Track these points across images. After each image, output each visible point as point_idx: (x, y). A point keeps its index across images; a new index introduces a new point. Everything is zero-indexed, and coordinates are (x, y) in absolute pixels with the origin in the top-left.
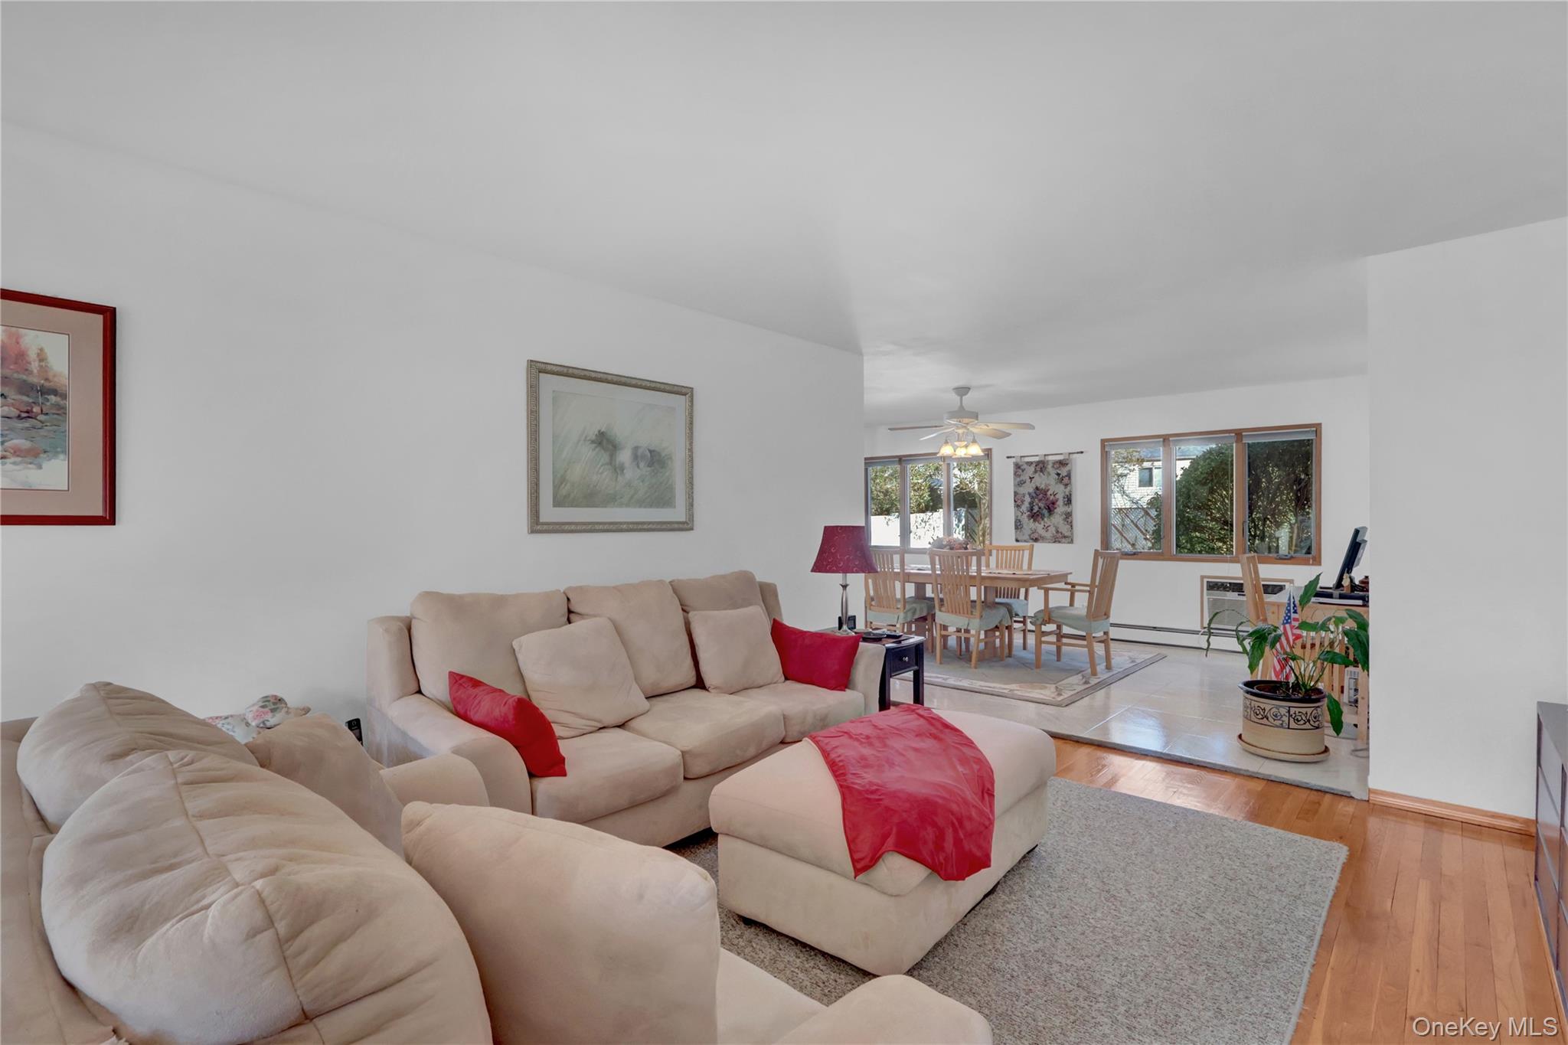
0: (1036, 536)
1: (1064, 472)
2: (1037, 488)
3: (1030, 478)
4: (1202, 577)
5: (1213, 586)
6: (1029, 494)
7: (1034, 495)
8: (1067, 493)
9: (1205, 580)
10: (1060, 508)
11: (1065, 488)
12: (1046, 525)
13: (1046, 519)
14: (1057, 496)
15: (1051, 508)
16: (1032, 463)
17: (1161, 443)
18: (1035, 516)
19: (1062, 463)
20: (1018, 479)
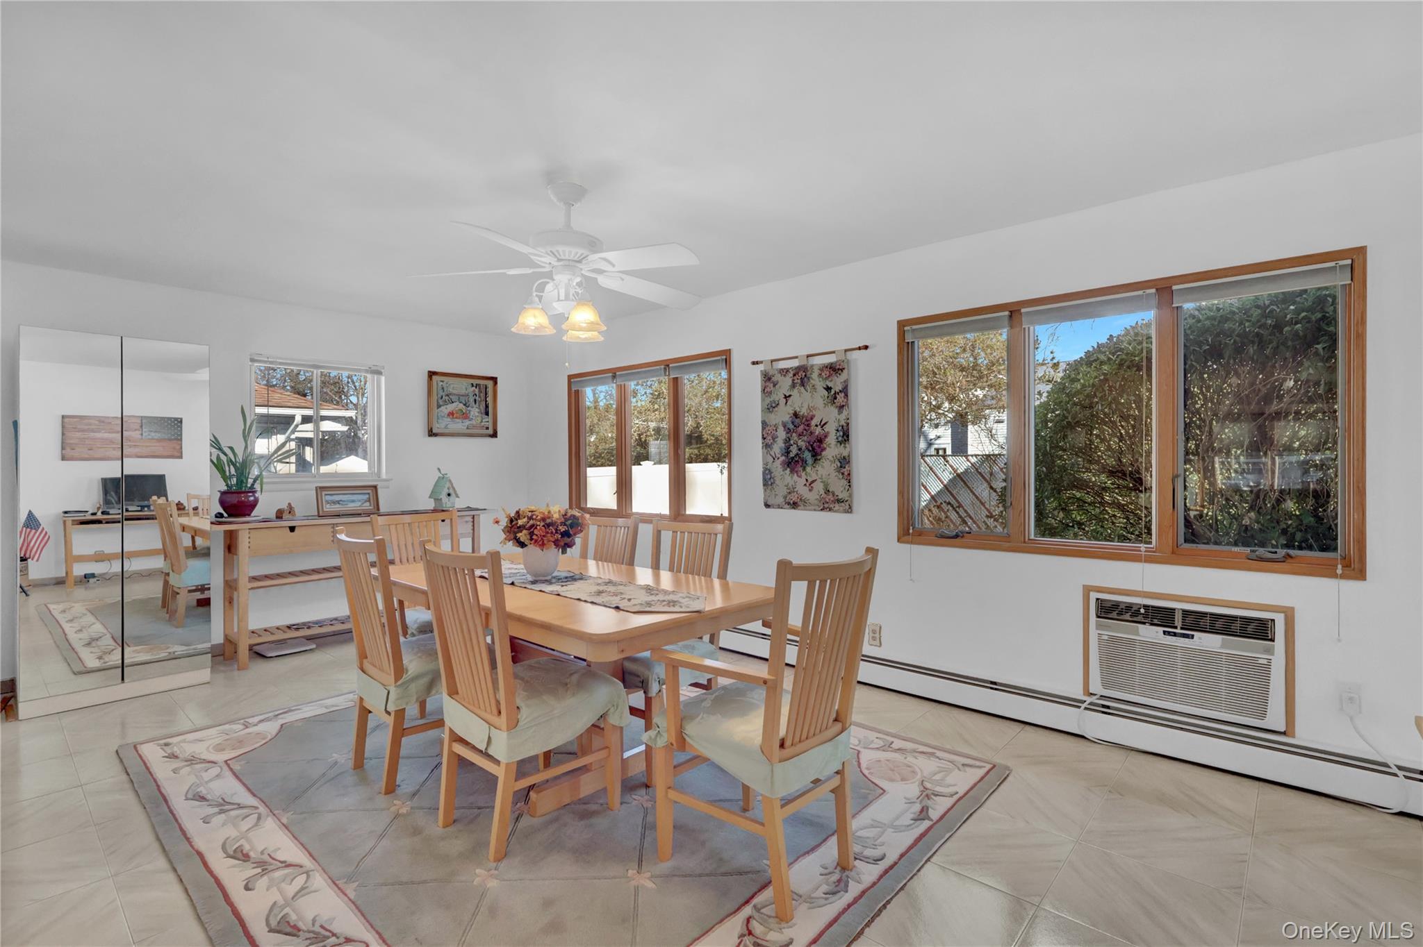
0: (794, 498)
1: (837, 384)
2: (796, 415)
3: (786, 397)
4: (1087, 590)
5: (1108, 610)
6: (784, 425)
7: (791, 426)
8: (843, 423)
9: (1094, 596)
10: (832, 450)
11: (840, 412)
12: (810, 480)
13: (808, 469)
14: (827, 428)
15: (816, 448)
16: (787, 370)
17: (1006, 322)
18: (794, 463)
19: (834, 369)
20: (768, 400)
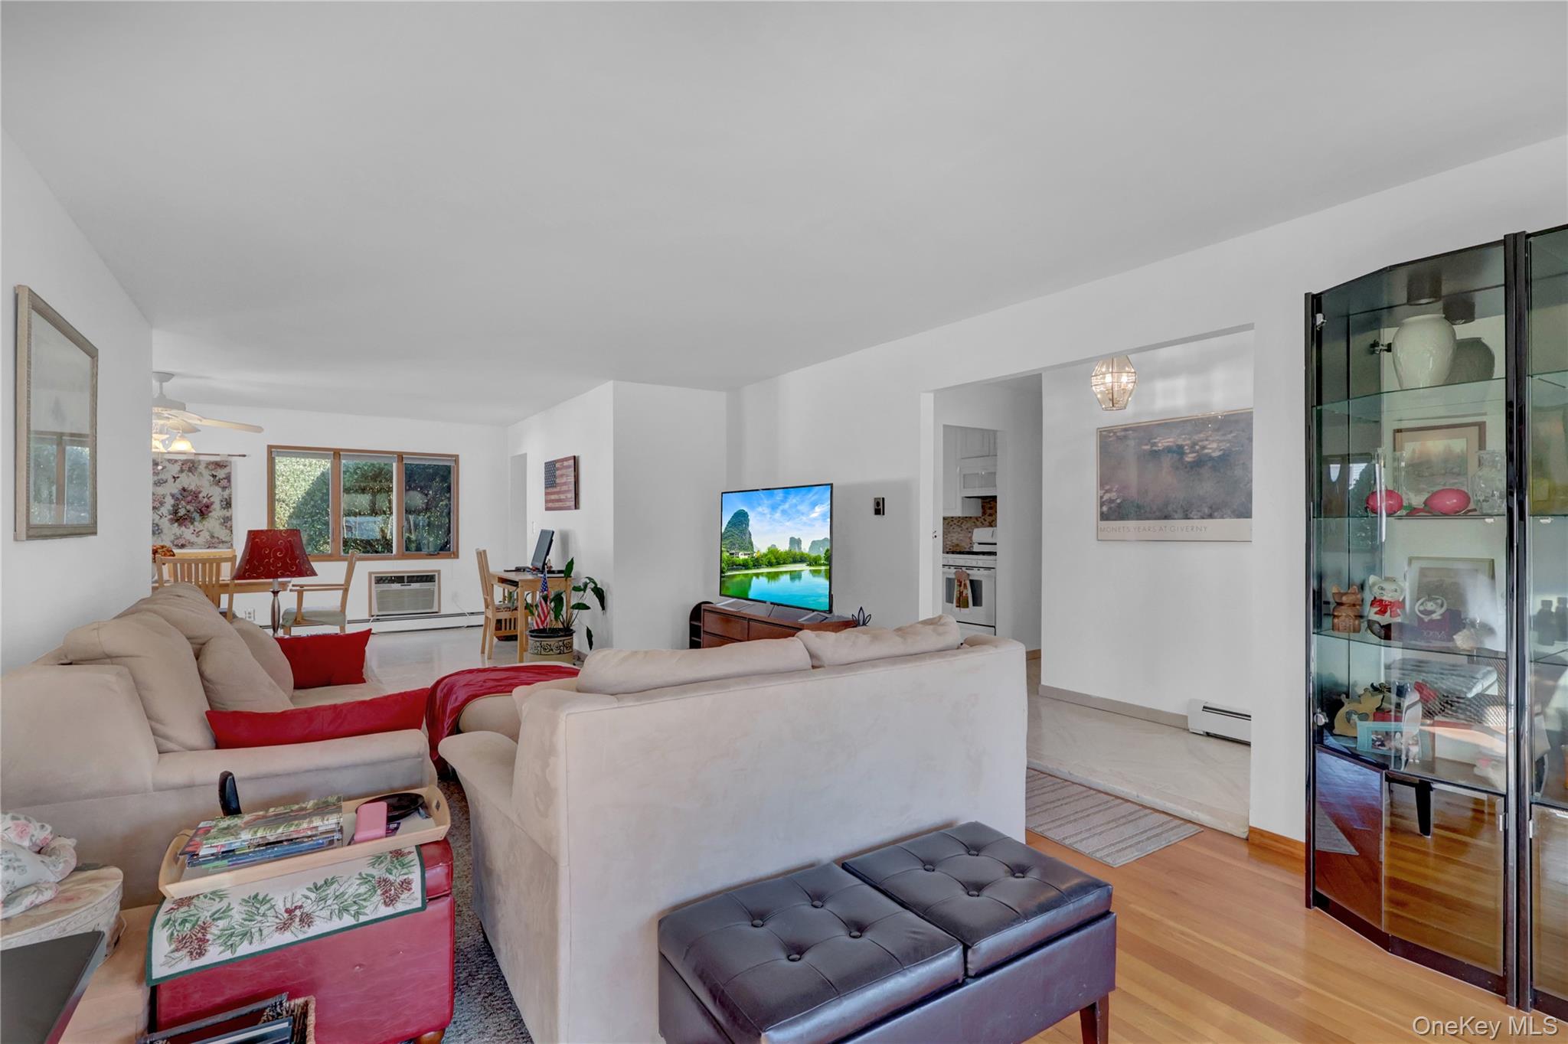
0: (182, 541)
1: (221, 473)
2: (184, 490)
3: (174, 477)
4: (370, 574)
5: (380, 580)
6: (173, 496)
7: (180, 497)
8: (226, 496)
9: (373, 576)
10: (217, 512)
11: (223, 491)
12: (197, 530)
13: (196, 523)
14: (212, 499)
15: (204, 511)
16: (176, 461)
17: (332, 456)
18: (179, 519)
19: (219, 465)
20: (156, 478)
